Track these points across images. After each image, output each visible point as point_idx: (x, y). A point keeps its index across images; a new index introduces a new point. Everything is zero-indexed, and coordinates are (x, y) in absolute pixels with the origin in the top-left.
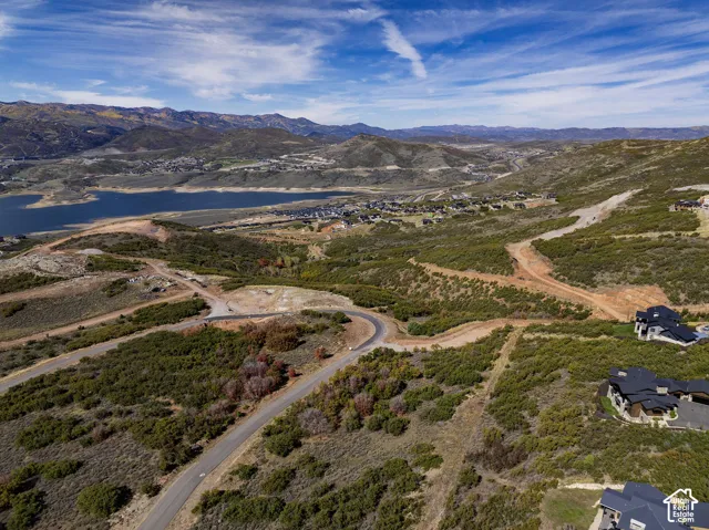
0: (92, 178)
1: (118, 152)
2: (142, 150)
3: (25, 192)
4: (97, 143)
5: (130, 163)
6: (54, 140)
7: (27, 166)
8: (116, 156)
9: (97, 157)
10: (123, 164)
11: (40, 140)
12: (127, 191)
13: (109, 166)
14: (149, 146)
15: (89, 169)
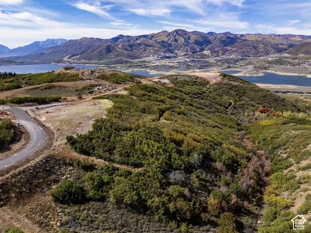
0: (269, 67)
1: (288, 55)
2: (302, 55)
3: (237, 69)
4: (280, 51)
5: (292, 61)
6: (261, 49)
7: (244, 59)
8: (286, 57)
9: (276, 57)
10: (287, 61)
11: (255, 49)
12: (281, 74)
13: (280, 62)
14: (307, 53)
15: (269, 62)
